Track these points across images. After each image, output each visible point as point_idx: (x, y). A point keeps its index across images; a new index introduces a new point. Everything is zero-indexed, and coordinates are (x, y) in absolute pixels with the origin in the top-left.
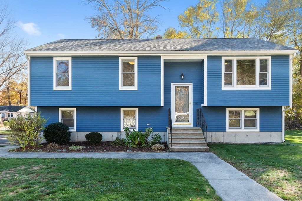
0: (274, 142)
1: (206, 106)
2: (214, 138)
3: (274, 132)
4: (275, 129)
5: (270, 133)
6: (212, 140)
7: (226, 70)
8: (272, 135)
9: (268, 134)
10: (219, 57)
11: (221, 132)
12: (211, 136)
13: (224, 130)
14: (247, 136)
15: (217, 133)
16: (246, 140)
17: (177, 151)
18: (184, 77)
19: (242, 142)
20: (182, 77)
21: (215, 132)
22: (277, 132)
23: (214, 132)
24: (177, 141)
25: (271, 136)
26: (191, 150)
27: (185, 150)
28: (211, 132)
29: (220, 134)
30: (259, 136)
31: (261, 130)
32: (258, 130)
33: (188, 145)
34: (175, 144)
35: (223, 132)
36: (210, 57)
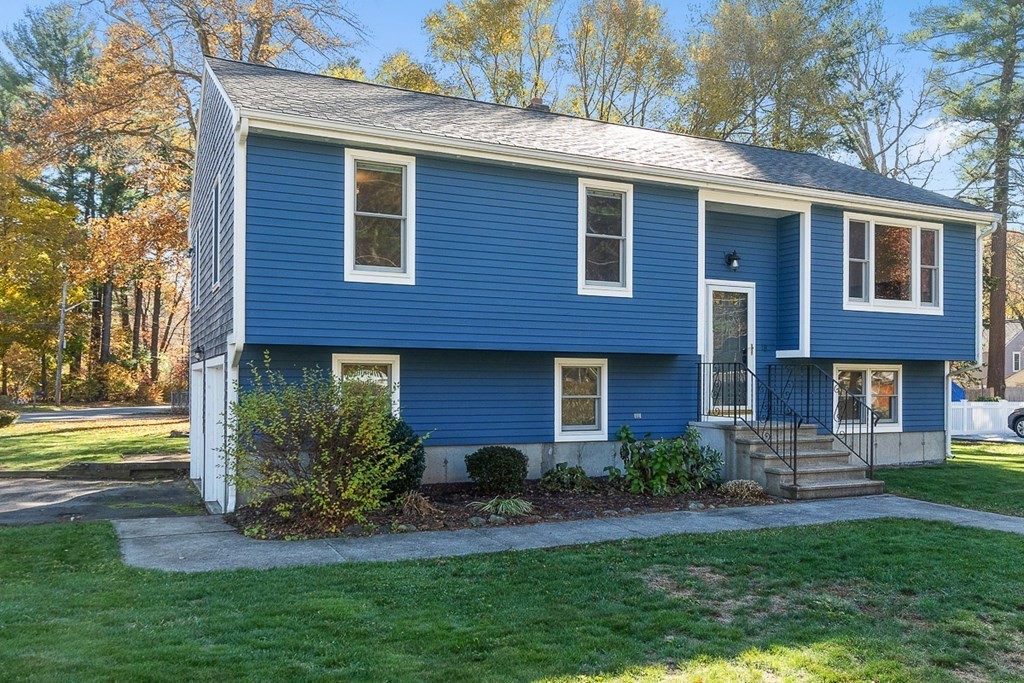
0: (930, 459)
1: (809, 356)
3: (929, 434)
4: (932, 423)
5: (921, 434)
8: (925, 441)
9: (918, 437)
10: (838, 211)
14: (876, 445)
16: (874, 456)
17: (814, 496)
18: (738, 263)
20: (735, 261)
22: (935, 433)
25: (923, 444)
26: (844, 493)
27: (832, 494)
30: (900, 444)
31: (907, 429)
32: (898, 428)
36: (817, 209)
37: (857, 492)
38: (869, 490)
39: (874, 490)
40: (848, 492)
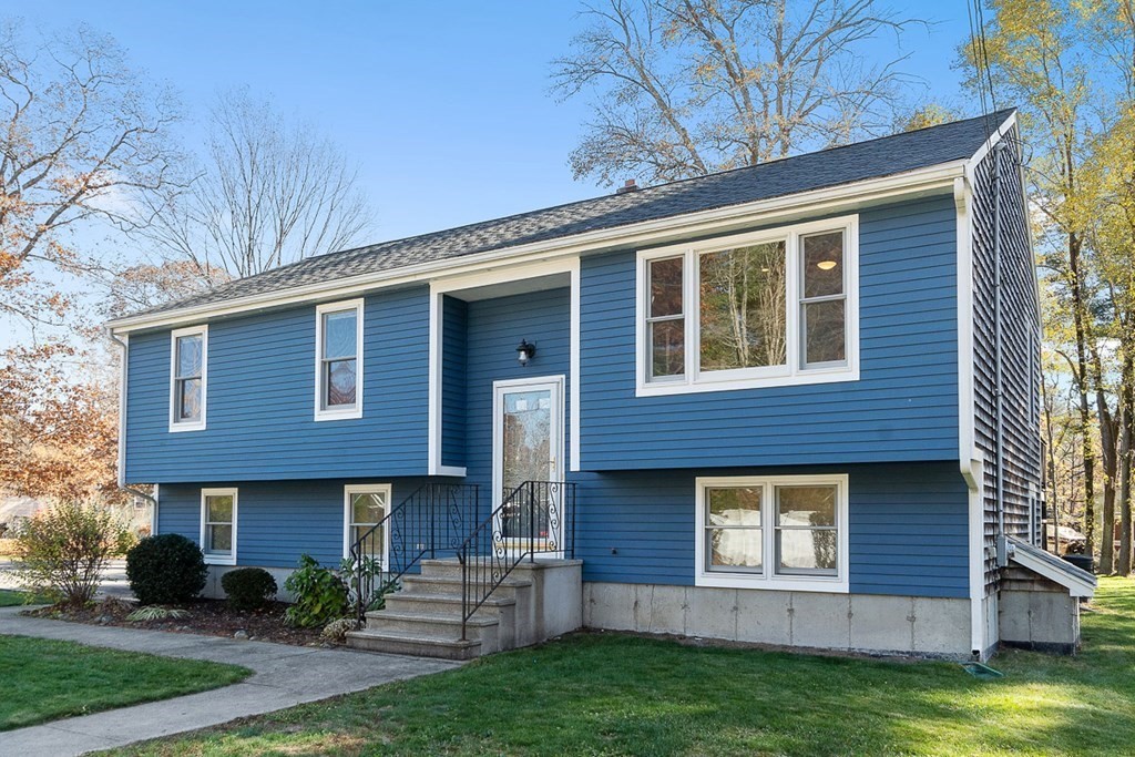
0: (930, 650)
1: (578, 469)
2: (645, 613)
3: (929, 601)
4: (938, 582)
5: (905, 603)
6: (639, 619)
7: (655, 310)
8: (917, 615)
9: (896, 606)
10: (626, 255)
11: (676, 589)
12: (636, 603)
13: (687, 580)
14: (791, 611)
15: (659, 591)
16: (787, 630)
17: (366, 646)
19: (767, 641)
21: (650, 587)
22: (946, 602)
23: (647, 585)
24: (406, 611)
25: (912, 619)
26: (406, 649)
28: (633, 587)
29: (672, 595)
30: (850, 615)
31: (857, 588)
32: (842, 585)
33: (418, 628)
34: (382, 623)
35: (683, 590)
36: (588, 260)
37: (423, 651)
38: (441, 652)
39: (448, 652)
40: (409, 649)
